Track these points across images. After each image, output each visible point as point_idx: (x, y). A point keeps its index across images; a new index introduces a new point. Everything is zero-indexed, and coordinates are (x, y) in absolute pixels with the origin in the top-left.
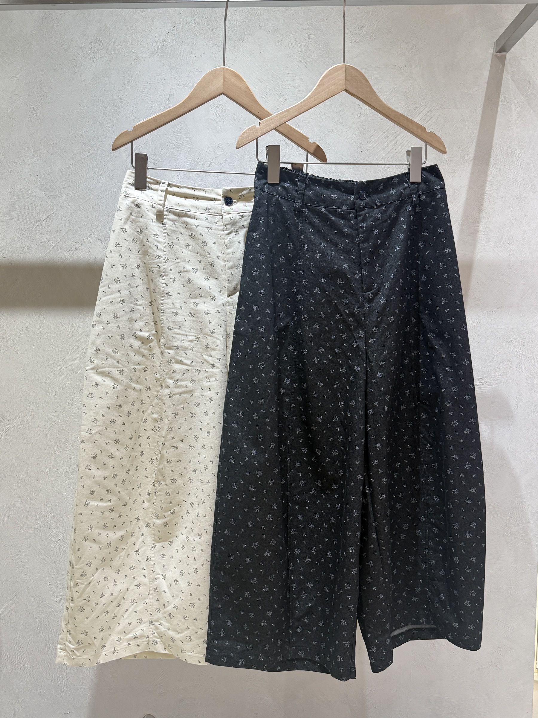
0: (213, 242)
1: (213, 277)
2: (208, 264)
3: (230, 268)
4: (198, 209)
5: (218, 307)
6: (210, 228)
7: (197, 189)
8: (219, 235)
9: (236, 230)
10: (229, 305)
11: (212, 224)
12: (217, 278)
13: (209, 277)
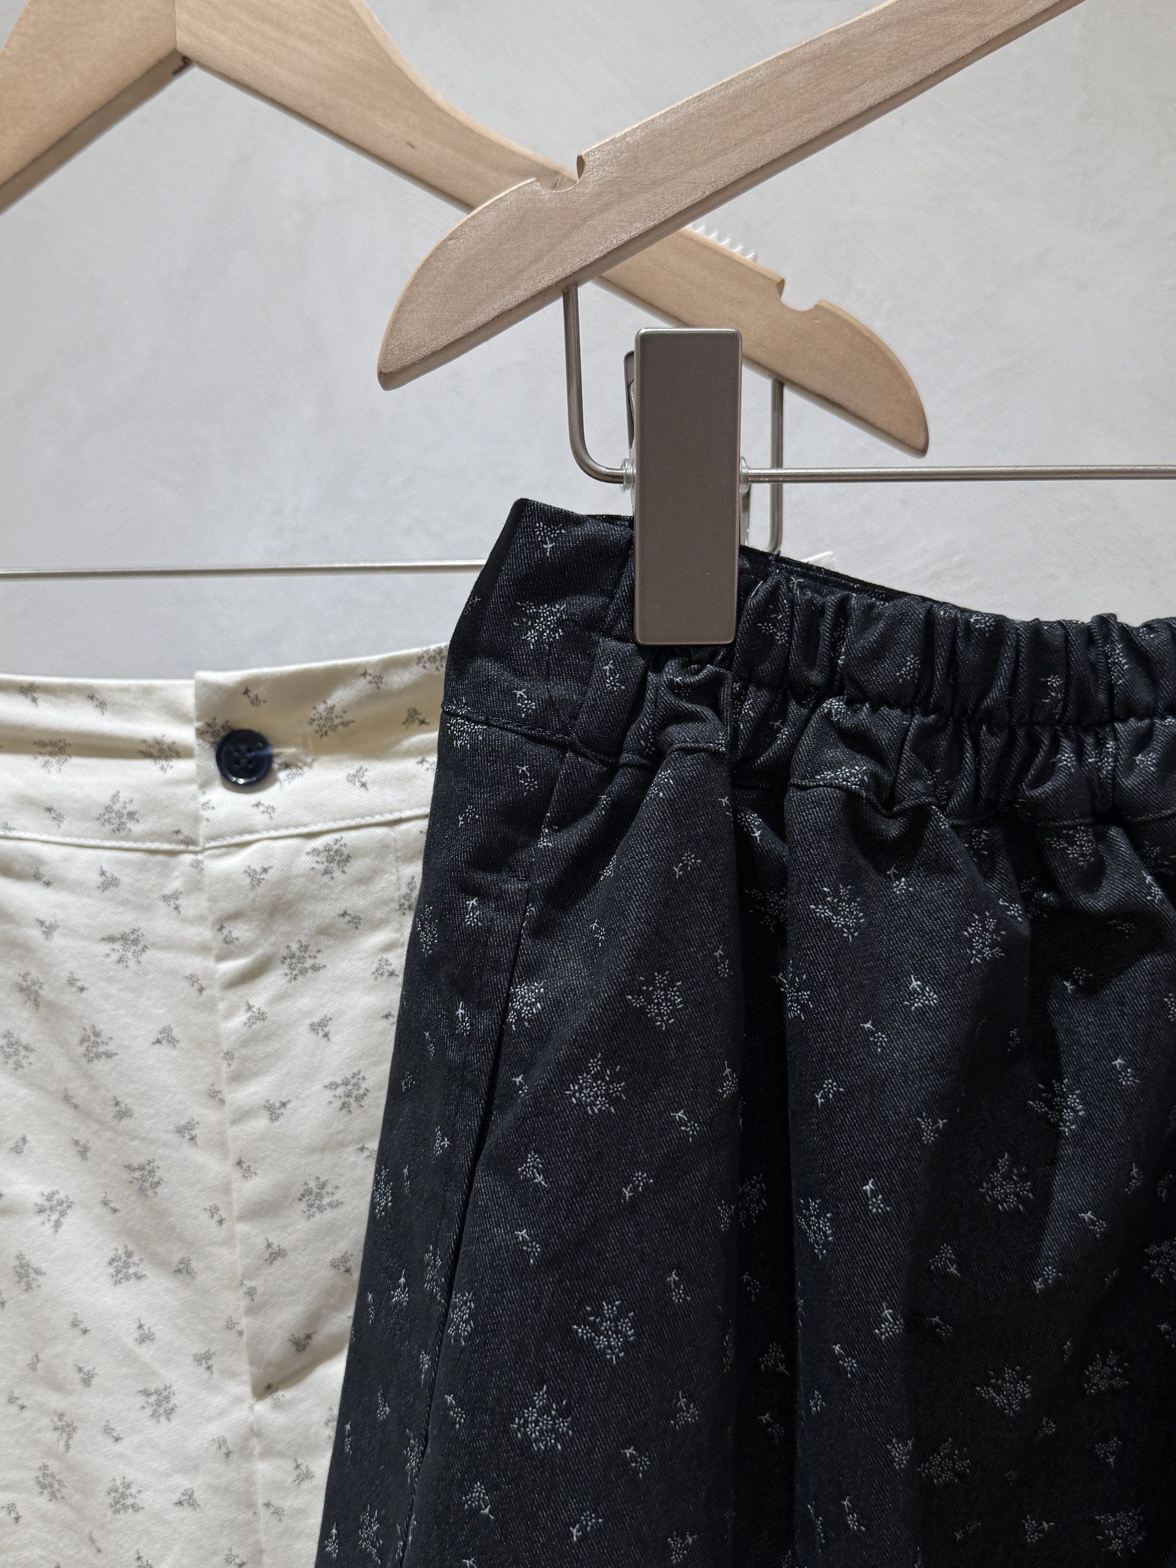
0: (151, 1030)
1: (160, 1263)
2: (126, 1176)
3: (261, 1210)
4: (59, 818)
5: (190, 1466)
6: (131, 940)
7: (49, 690)
8: (192, 979)
9: (294, 947)
10: (266, 1454)
11: (144, 908)
12: (183, 1270)
13: (135, 1259)
